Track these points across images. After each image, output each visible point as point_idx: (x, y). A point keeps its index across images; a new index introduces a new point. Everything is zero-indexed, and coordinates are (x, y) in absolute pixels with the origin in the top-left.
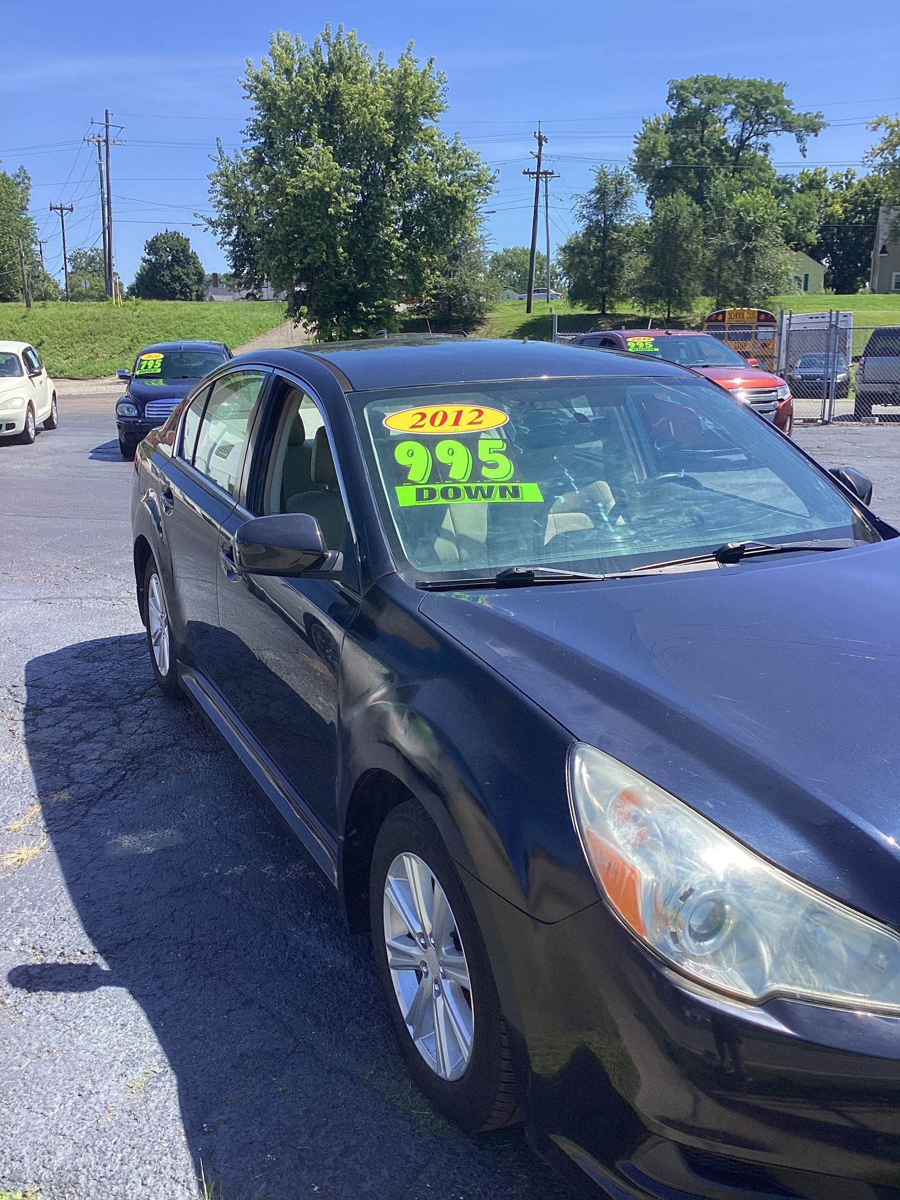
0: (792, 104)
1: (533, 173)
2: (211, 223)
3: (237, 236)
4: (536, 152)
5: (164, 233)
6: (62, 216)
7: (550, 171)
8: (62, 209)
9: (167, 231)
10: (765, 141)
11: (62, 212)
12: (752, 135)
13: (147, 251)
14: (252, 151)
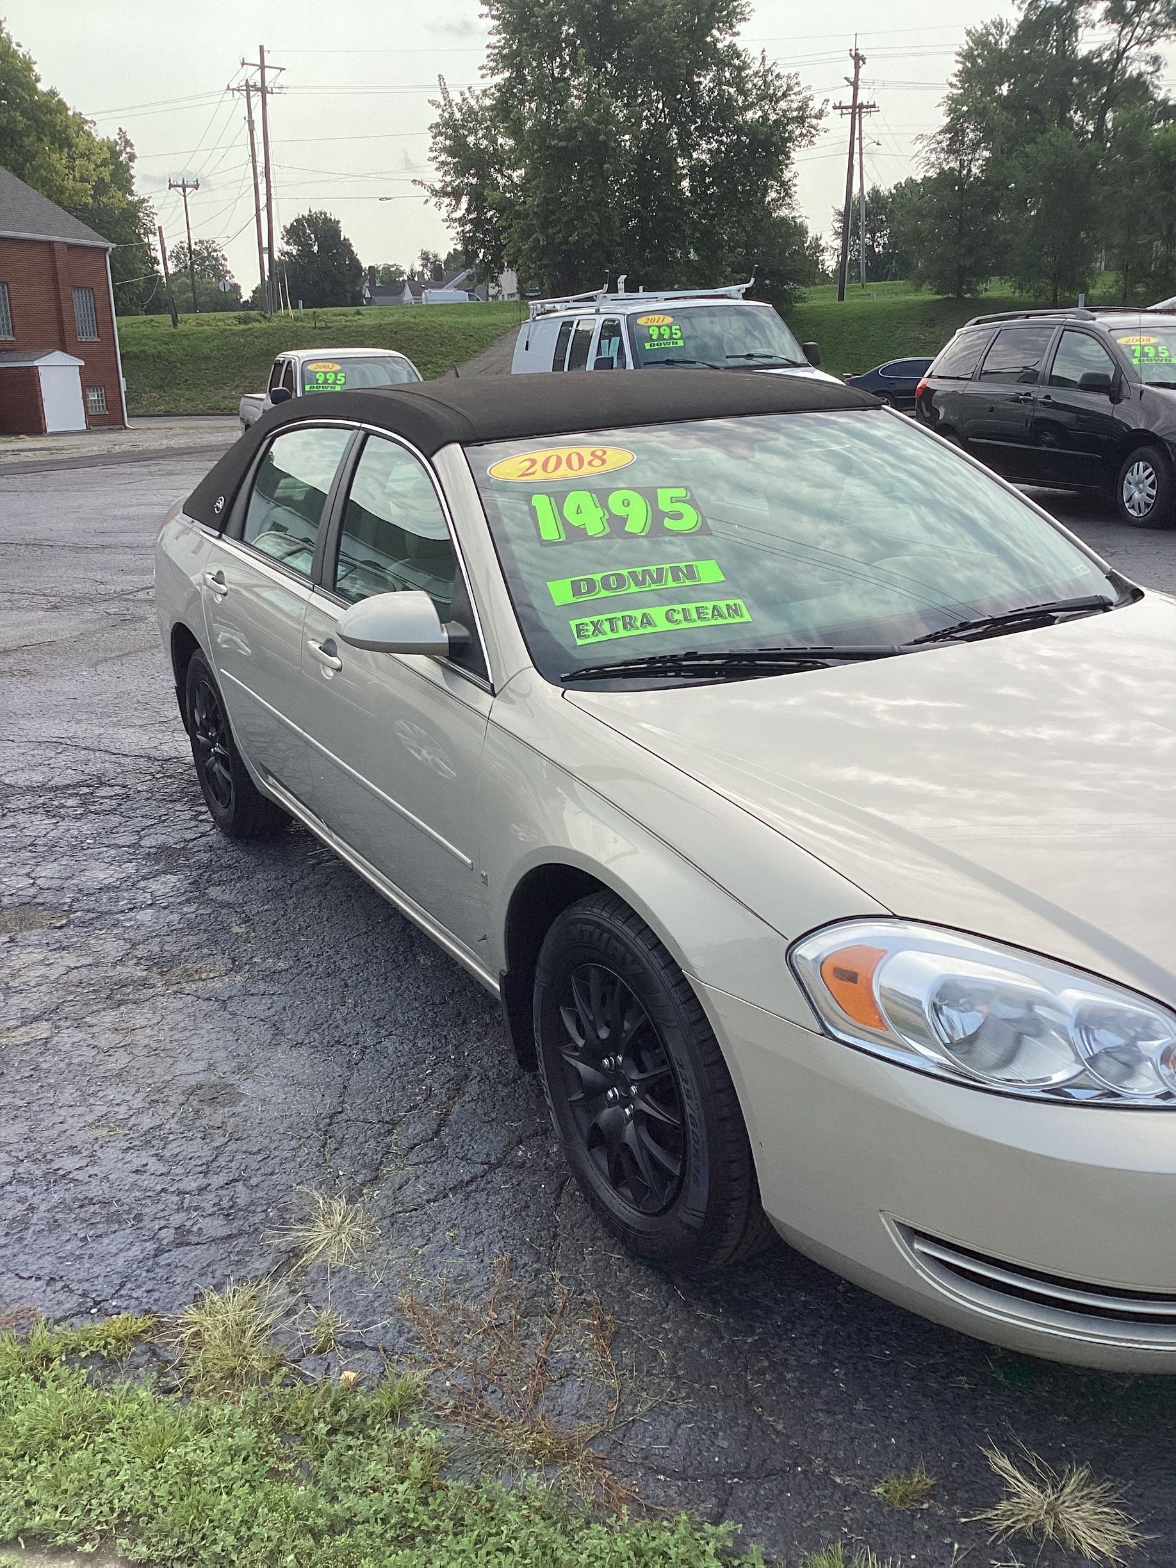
1: (846, 108)
2: (435, 193)
3: (468, 210)
4: (852, 77)
5: (306, 214)
6: (185, 197)
7: (871, 103)
8: (184, 187)
9: (310, 211)
10: (1153, 50)
11: (184, 191)
12: (1132, 43)
13: (286, 239)
14: (493, 90)
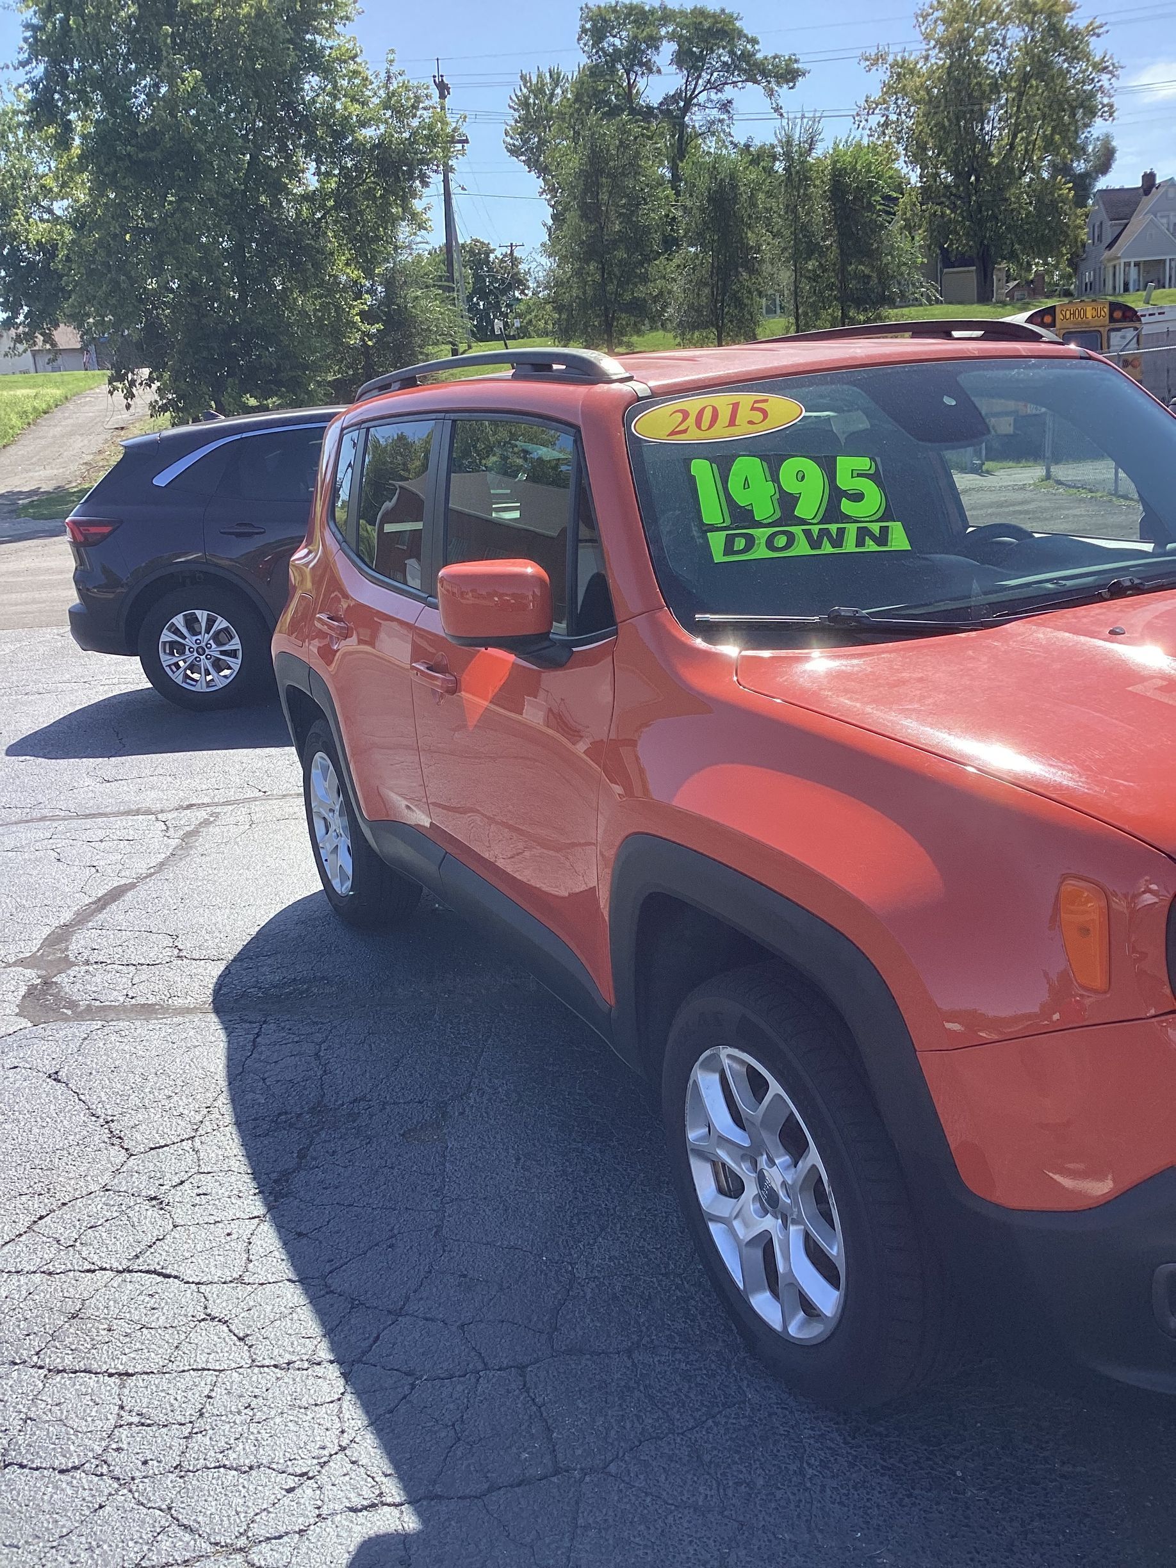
0: (758, 43)
